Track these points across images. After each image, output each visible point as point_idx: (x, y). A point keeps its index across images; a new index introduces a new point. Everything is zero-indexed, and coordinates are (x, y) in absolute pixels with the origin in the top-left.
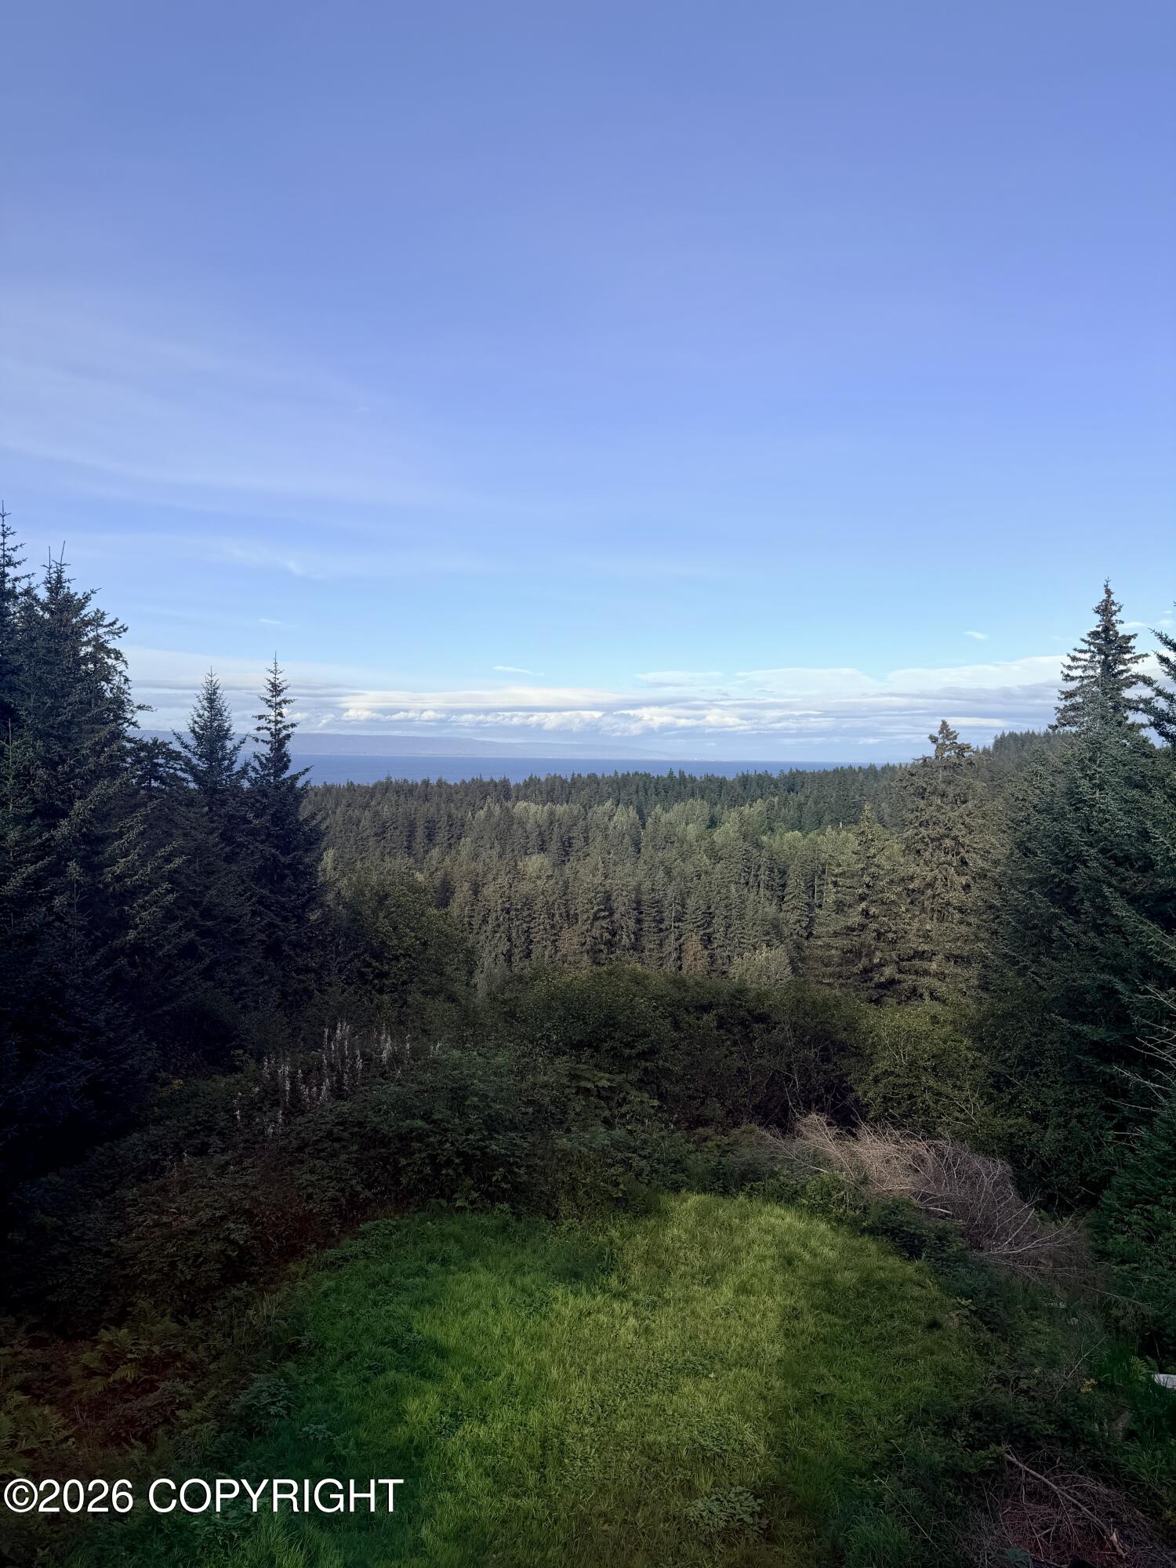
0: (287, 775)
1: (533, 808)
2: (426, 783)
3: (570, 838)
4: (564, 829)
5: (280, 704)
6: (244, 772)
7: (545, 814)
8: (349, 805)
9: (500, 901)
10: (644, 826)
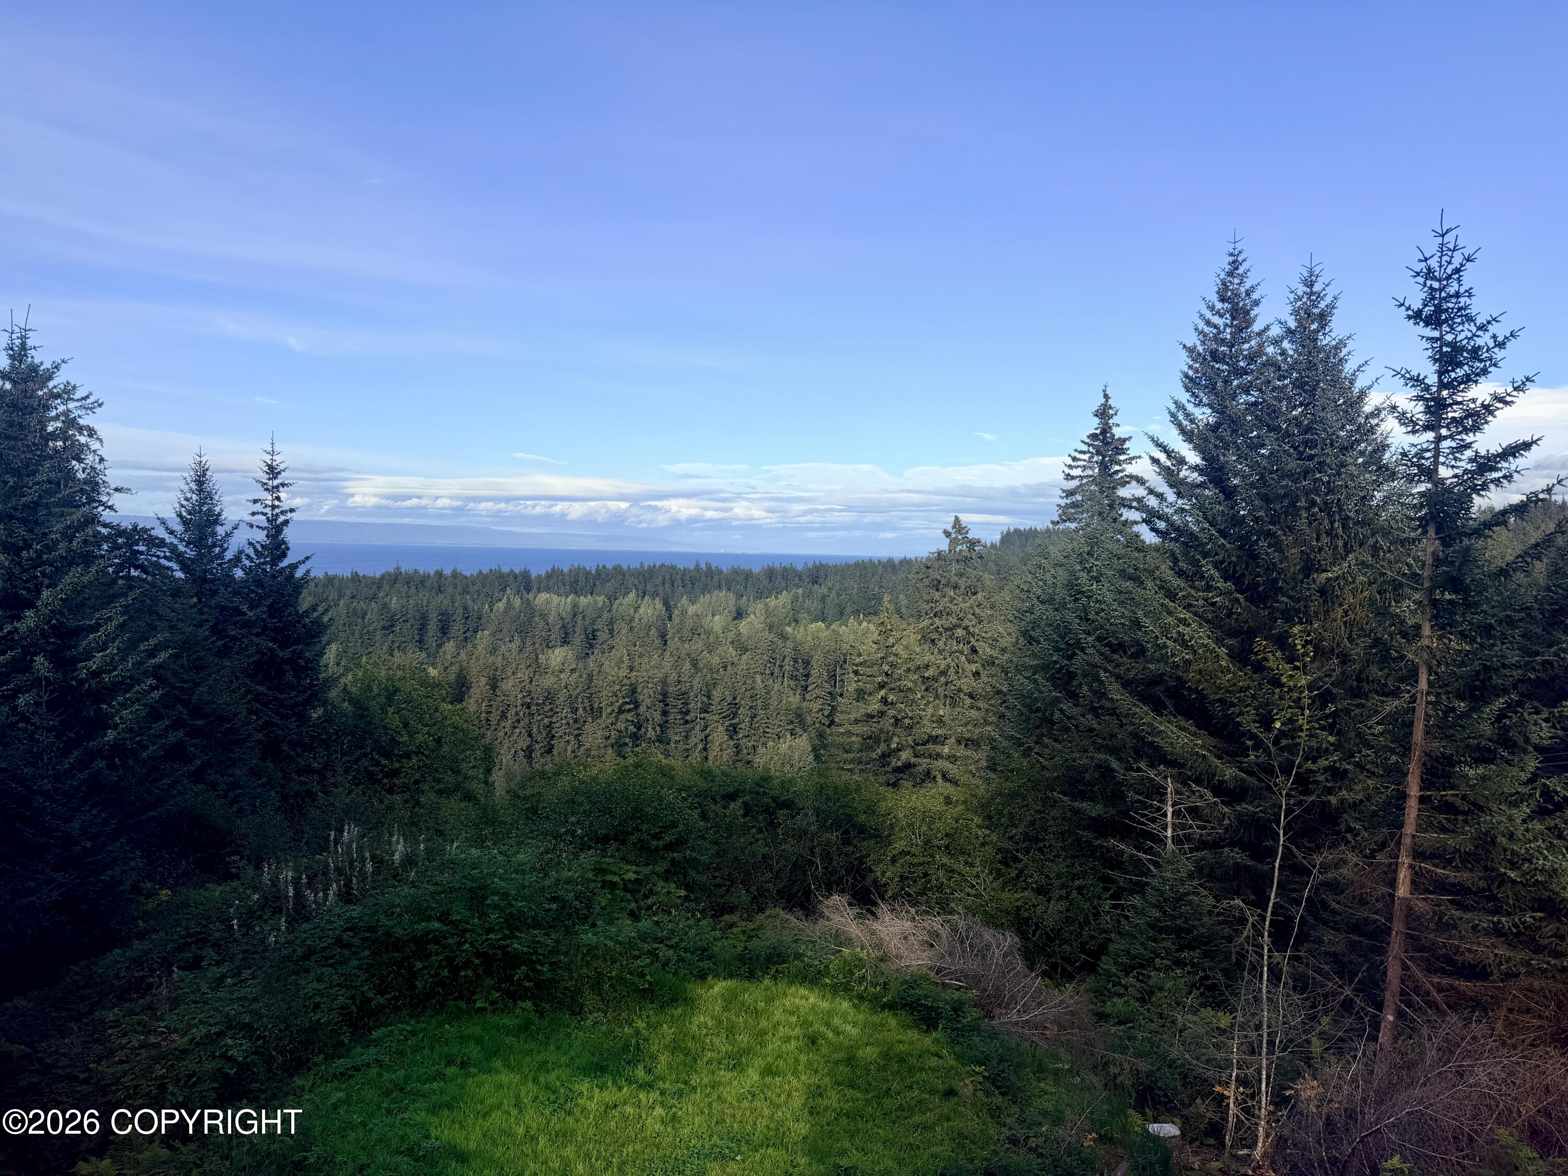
0: (285, 563)
1: (555, 599)
2: (439, 574)
3: (594, 631)
4: (587, 623)
5: (277, 487)
6: (237, 560)
7: (569, 608)
8: (353, 597)
9: (520, 696)
10: (670, 618)
